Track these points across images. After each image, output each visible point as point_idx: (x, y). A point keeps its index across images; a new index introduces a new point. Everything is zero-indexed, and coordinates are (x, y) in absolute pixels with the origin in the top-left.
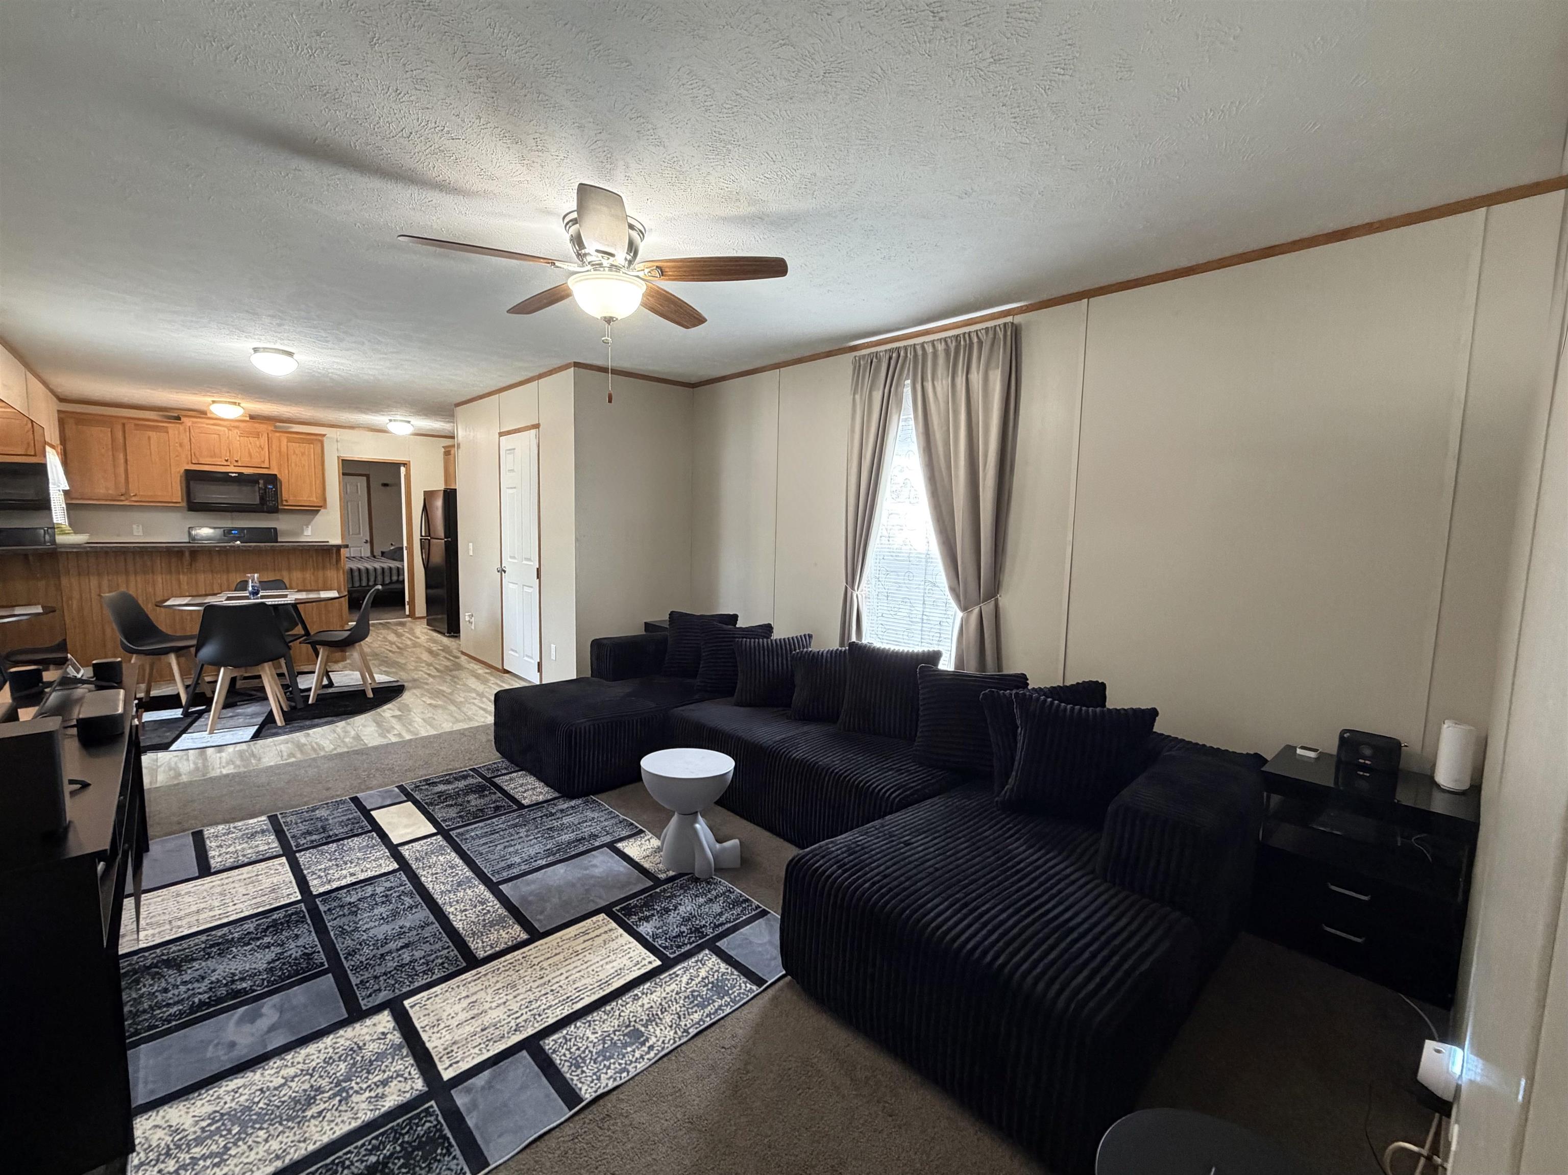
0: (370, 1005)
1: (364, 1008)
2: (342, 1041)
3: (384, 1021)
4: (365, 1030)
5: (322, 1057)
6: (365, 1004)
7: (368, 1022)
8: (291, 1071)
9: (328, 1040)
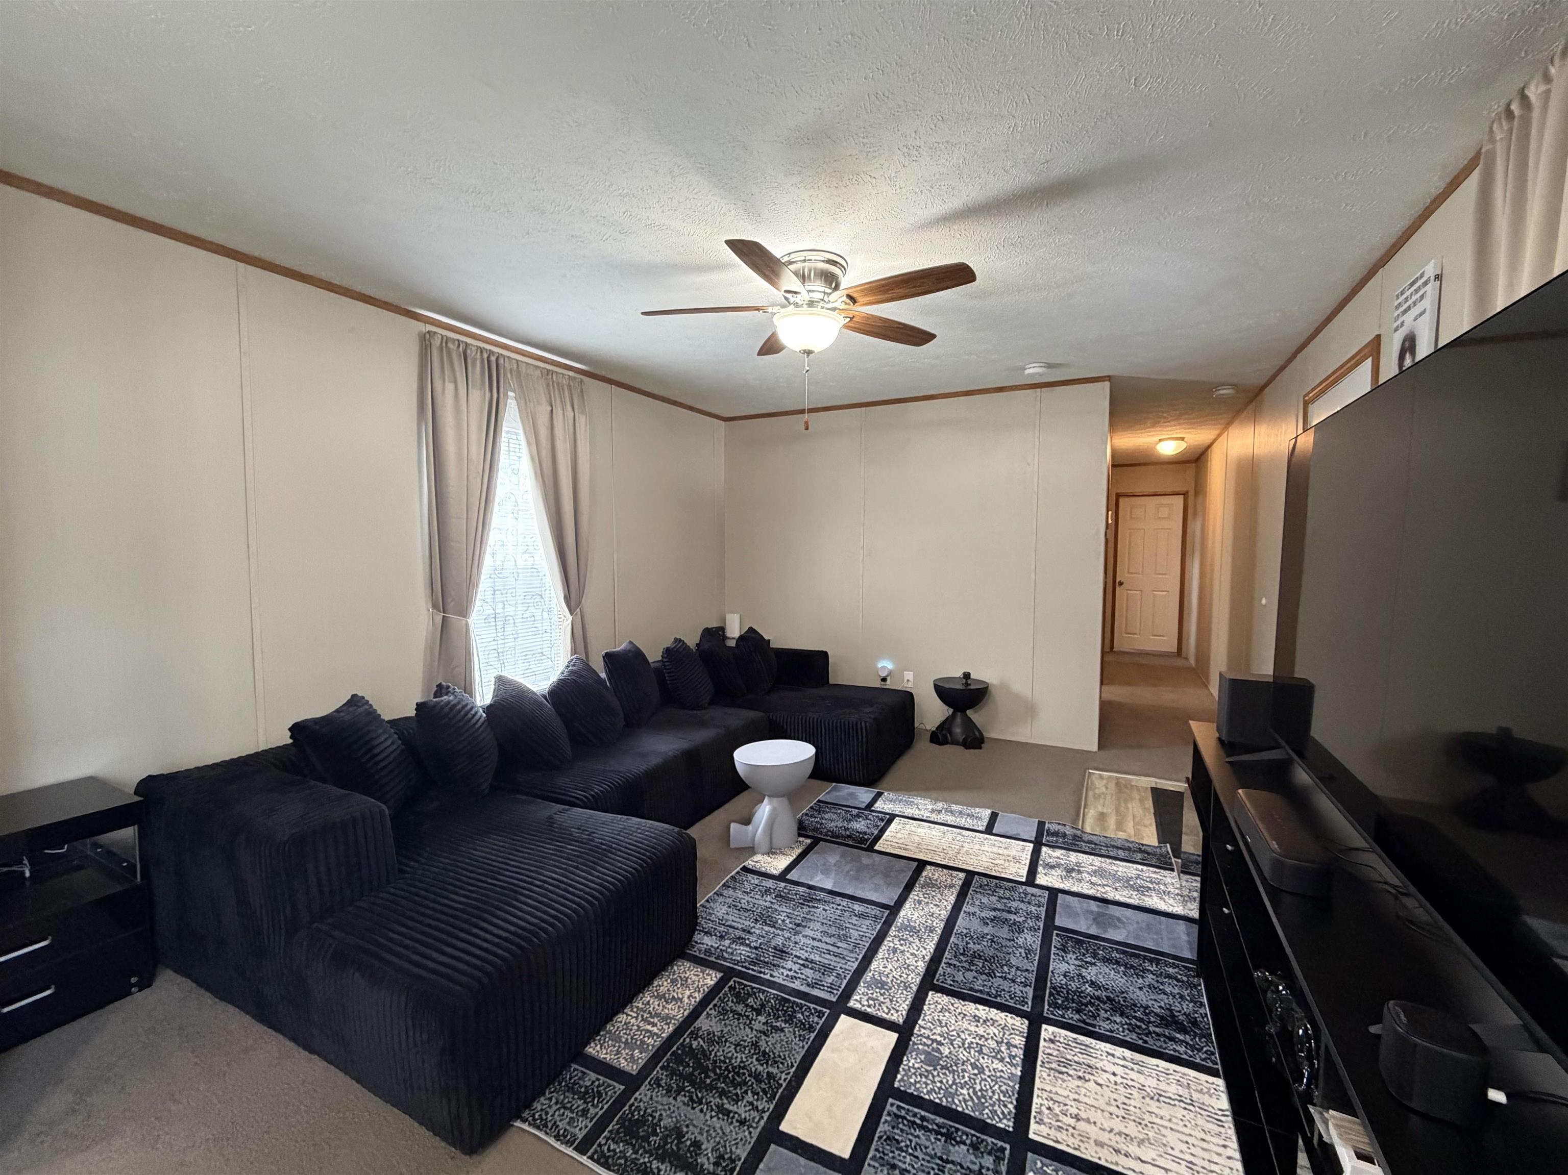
0: (1043, 891)
1: (1047, 892)
2: (1068, 885)
3: (1041, 880)
4: (1054, 882)
5: (1081, 885)
6: (1046, 894)
7: (1050, 885)
8: (1099, 888)
9: (1075, 889)
